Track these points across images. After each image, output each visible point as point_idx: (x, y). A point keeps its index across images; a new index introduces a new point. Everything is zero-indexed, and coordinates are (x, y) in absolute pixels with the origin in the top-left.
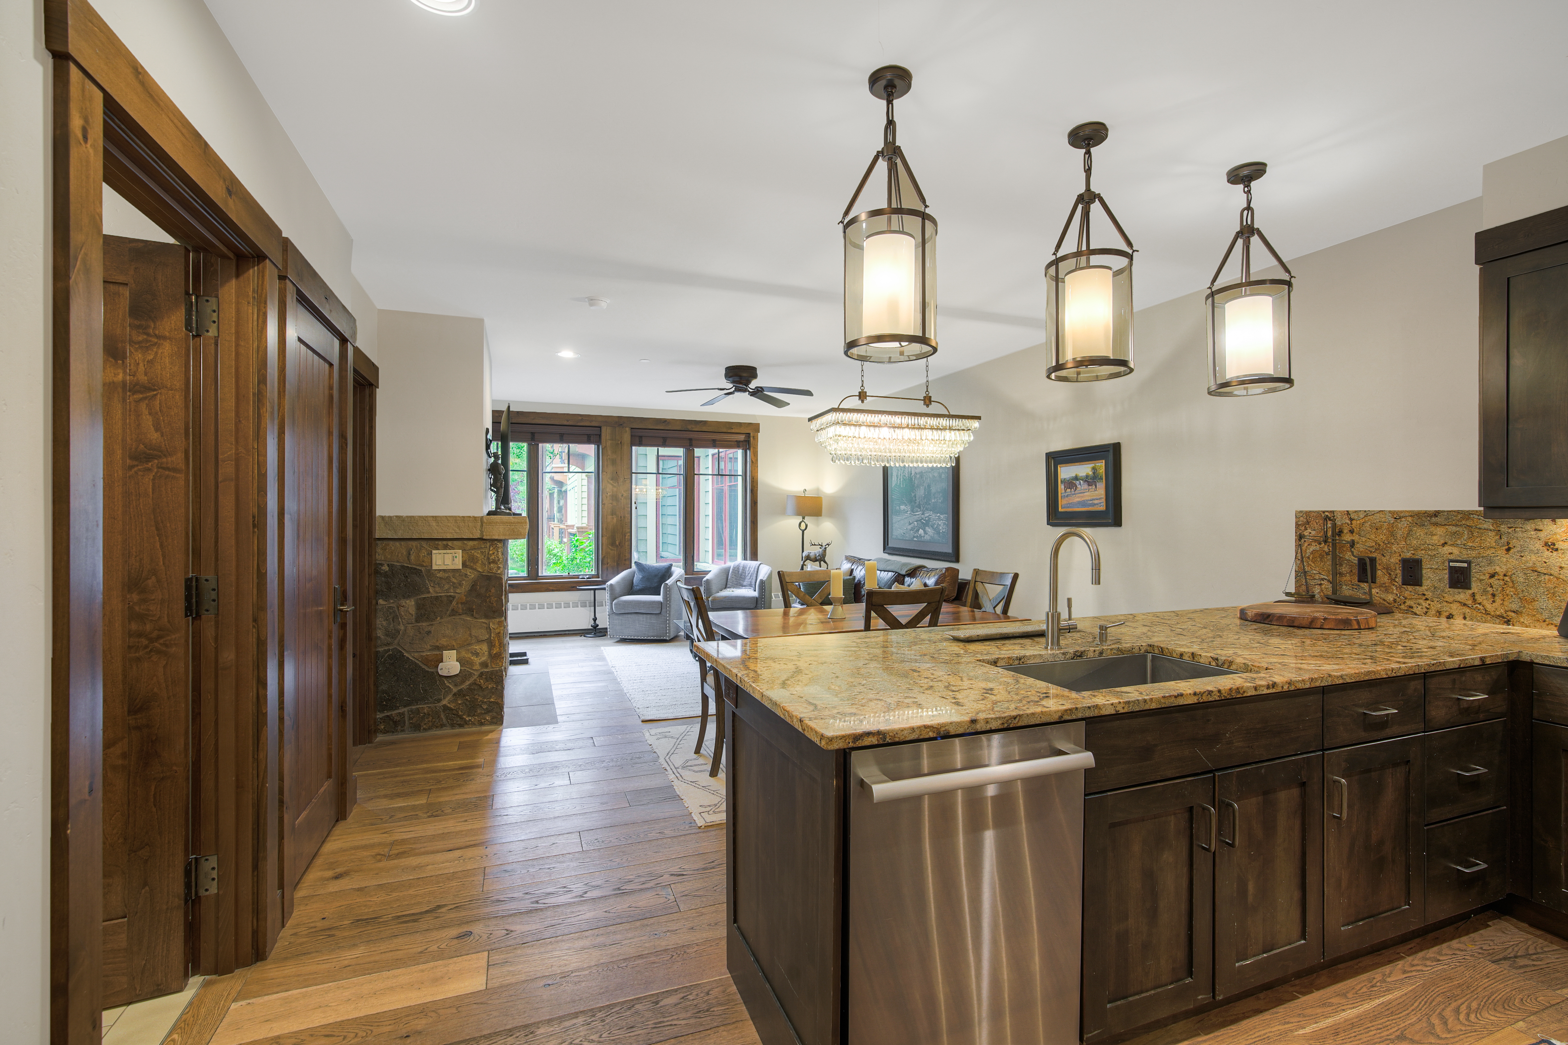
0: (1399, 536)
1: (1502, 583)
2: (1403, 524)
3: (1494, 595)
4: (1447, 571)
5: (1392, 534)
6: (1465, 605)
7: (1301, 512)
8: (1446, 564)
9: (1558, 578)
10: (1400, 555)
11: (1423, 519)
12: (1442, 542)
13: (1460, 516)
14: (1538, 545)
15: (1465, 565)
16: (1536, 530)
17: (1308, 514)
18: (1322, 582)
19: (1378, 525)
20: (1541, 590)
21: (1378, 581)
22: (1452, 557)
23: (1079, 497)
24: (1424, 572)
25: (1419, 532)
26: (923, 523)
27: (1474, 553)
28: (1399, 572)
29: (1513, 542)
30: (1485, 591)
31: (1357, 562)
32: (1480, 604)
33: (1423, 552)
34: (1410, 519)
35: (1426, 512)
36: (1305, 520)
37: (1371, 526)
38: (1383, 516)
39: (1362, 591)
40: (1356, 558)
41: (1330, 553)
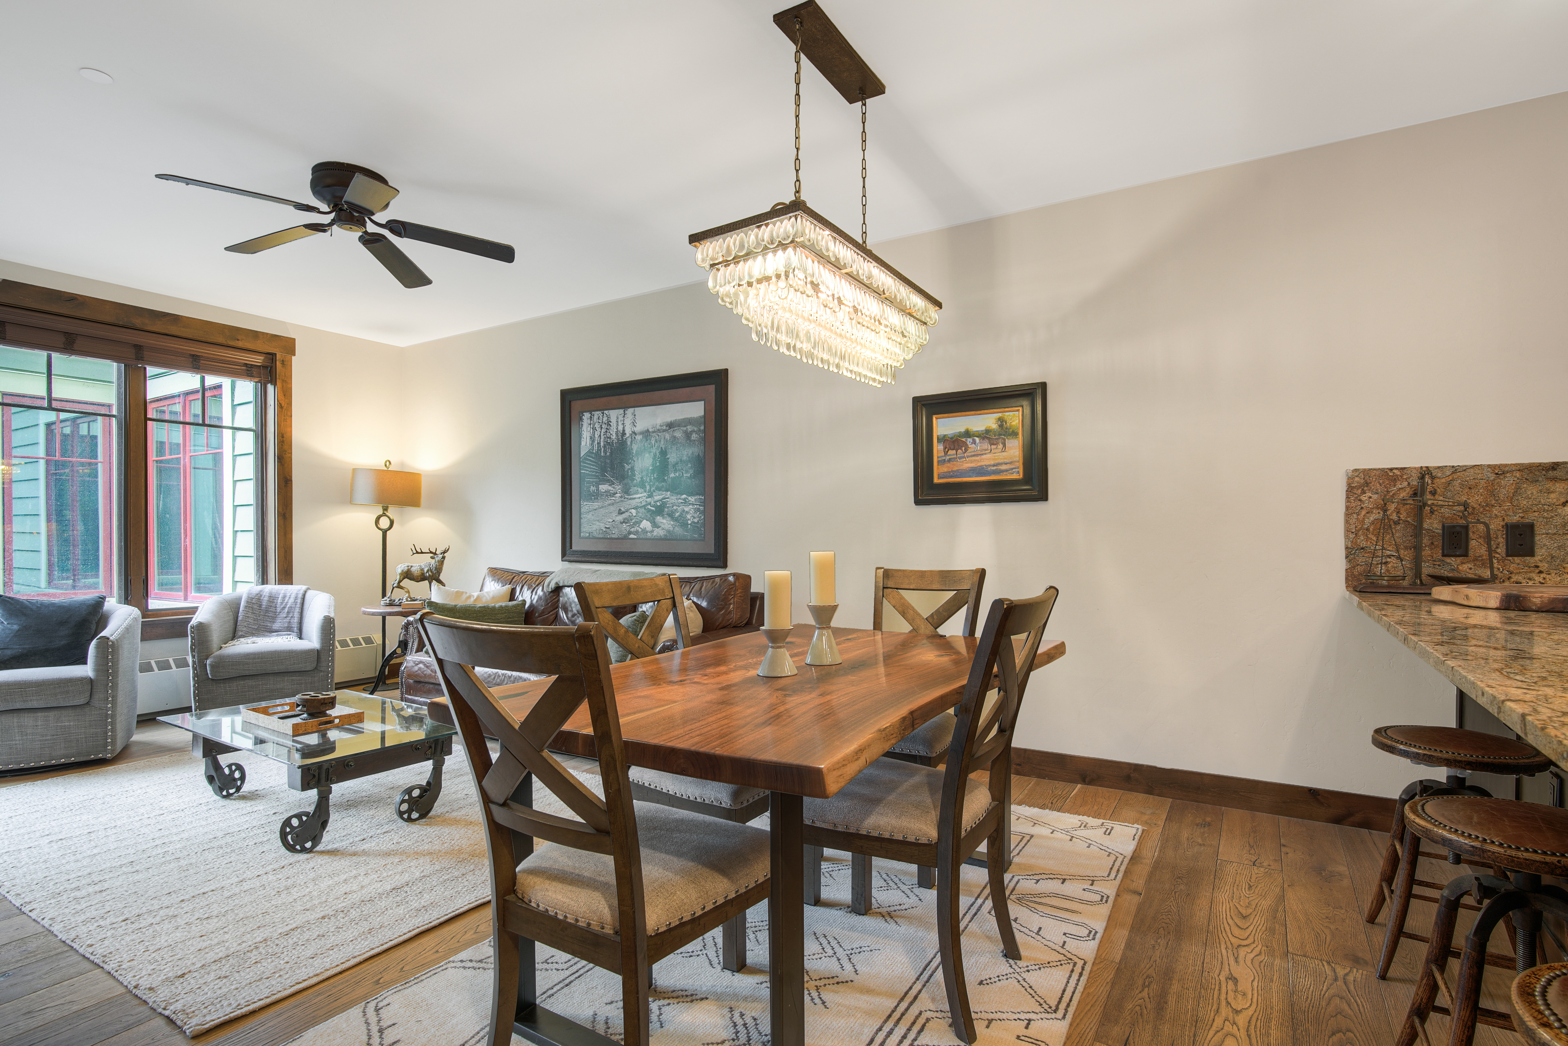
0: (1502, 496)
2: (1508, 481)
5: (1492, 493)
7: (1356, 470)
10: (1504, 520)
11: (1537, 473)
12: (1563, 500)
17: (1366, 472)
18: (1389, 560)
19: (1472, 483)
21: (1471, 553)
23: (972, 462)
24: (1537, 538)
25: (1532, 490)
26: (649, 510)
28: (1501, 540)
31: (1440, 531)
33: (1536, 514)
34: (1518, 474)
35: (1540, 465)
36: (1362, 481)
37: (1462, 485)
38: (1479, 471)
39: (1448, 568)
40: (1440, 527)
41: (1401, 522)
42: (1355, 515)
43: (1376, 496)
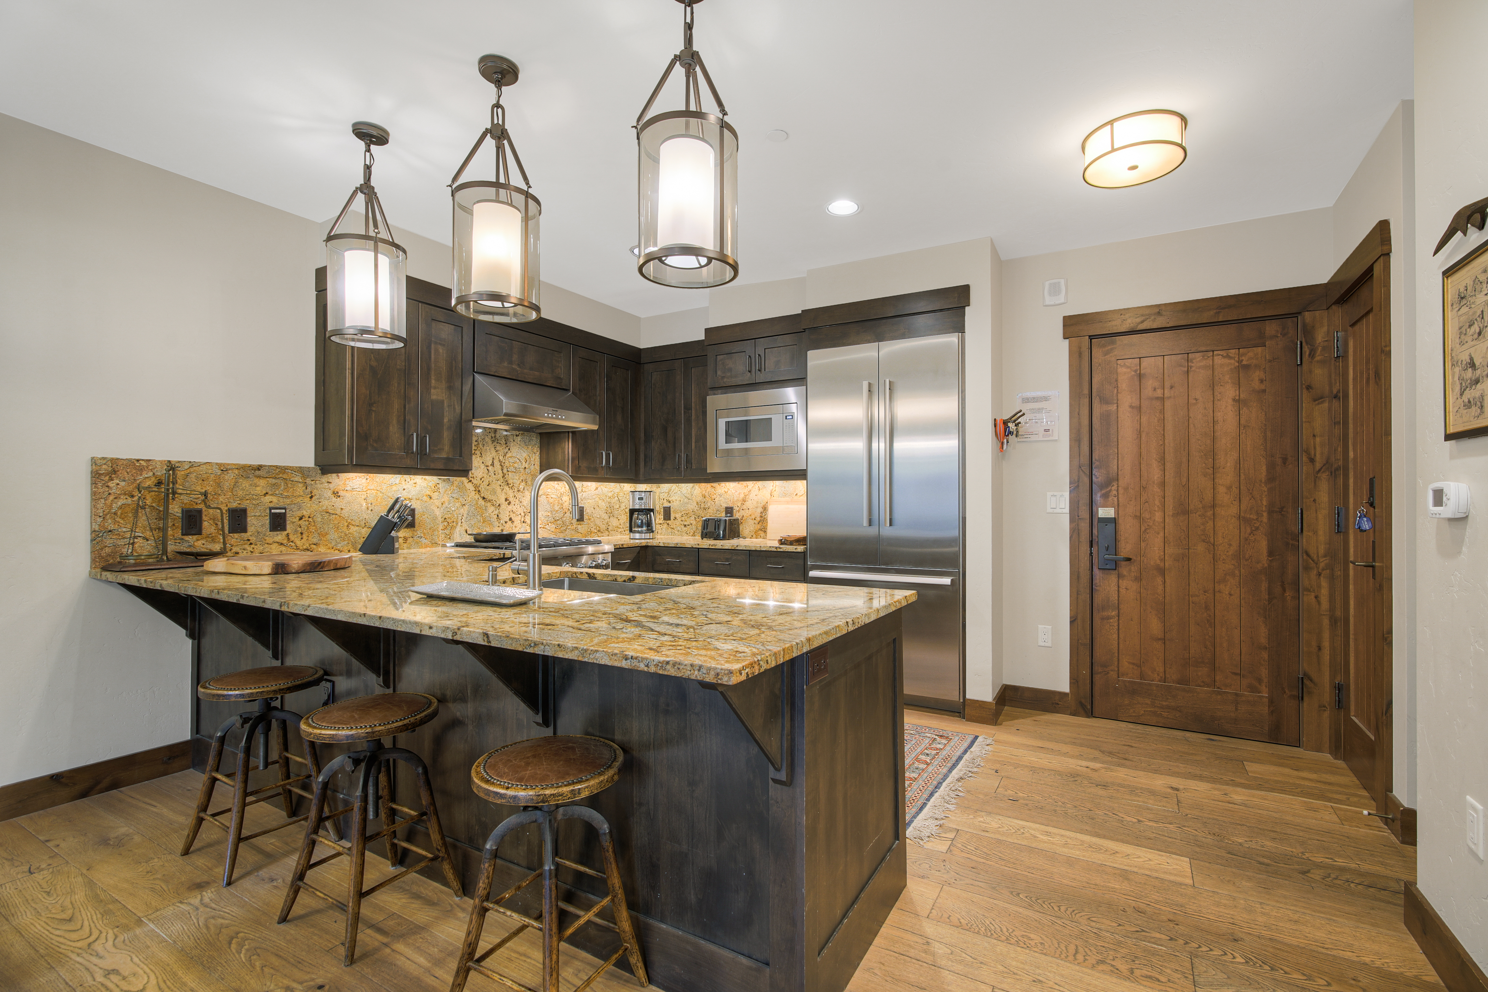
0: (225, 487)
1: (307, 523)
2: (230, 476)
3: (302, 534)
4: (268, 518)
5: (219, 485)
6: (282, 544)
7: (104, 458)
8: (268, 511)
9: (340, 516)
10: (227, 506)
11: (249, 472)
12: (264, 492)
13: (278, 470)
14: (329, 494)
15: (283, 511)
16: (328, 482)
17: (115, 461)
18: (136, 541)
19: (205, 476)
20: (331, 526)
21: (204, 532)
22: (272, 505)
24: (249, 519)
25: (245, 484)
27: (288, 501)
28: (226, 521)
29: (315, 492)
30: (296, 531)
31: (180, 515)
32: (292, 542)
33: (248, 501)
34: (236, 472)
35: (250, 466)
36: (110, 469)
37: (197, 478)
38: (209, 467)
39: (186, 545)
40: (180, 511)
41: (147, 507)
42: (102, 500)
43: (124, 483)
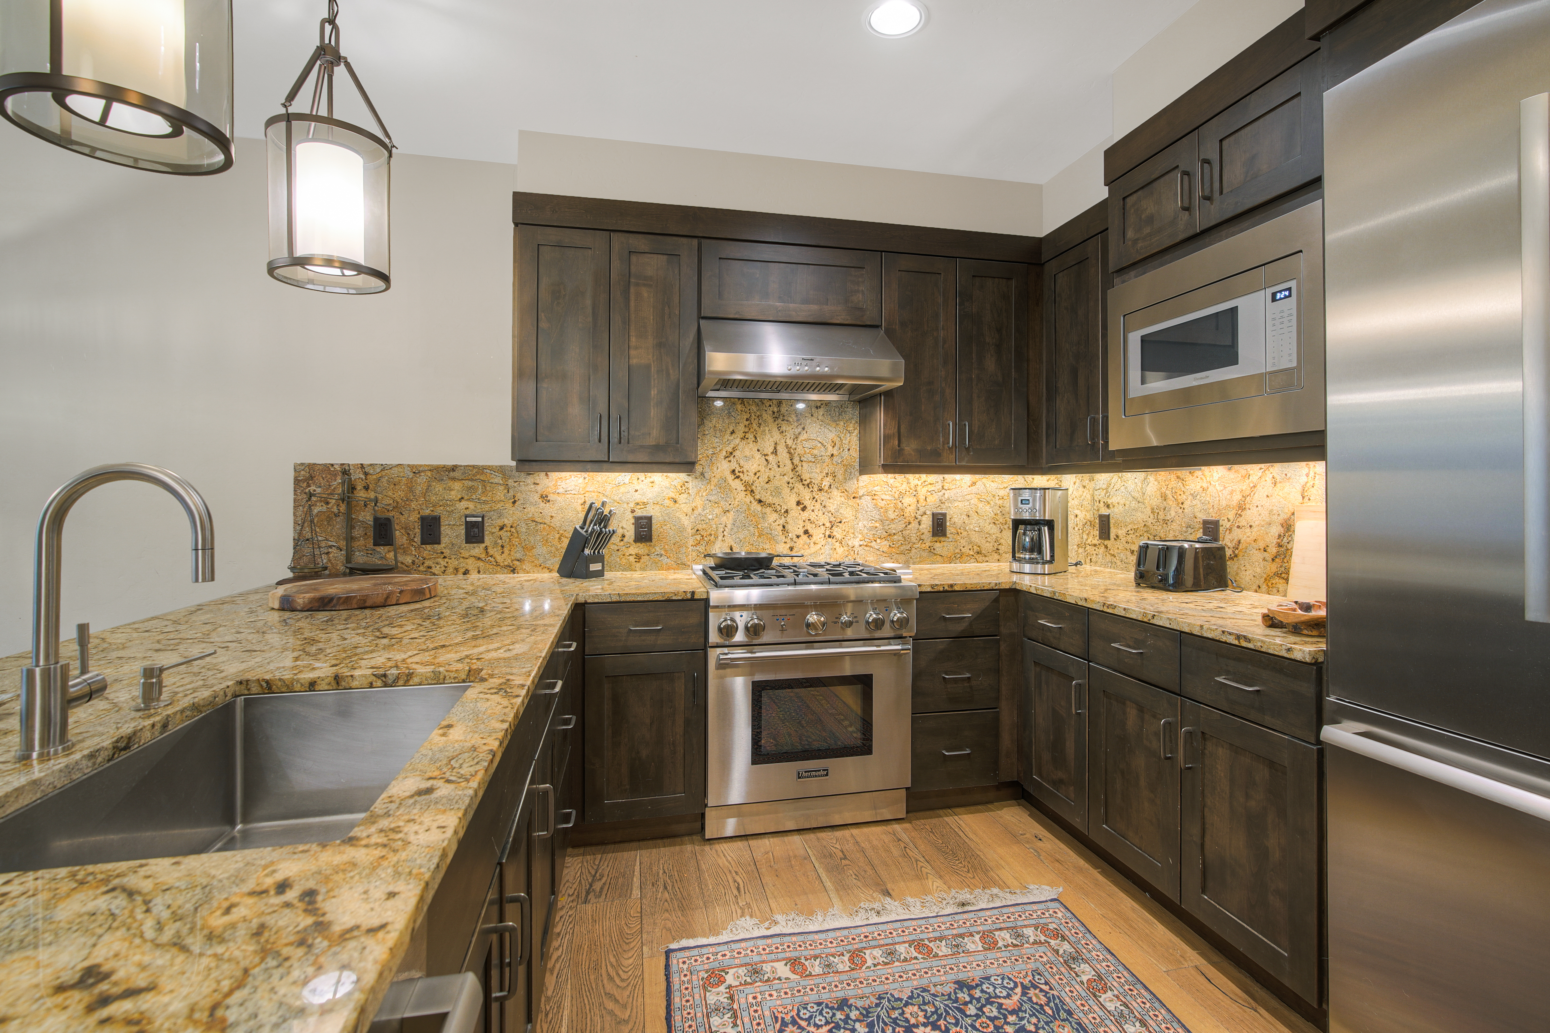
0: (418, 492)
1: (509, 534)
2: (422, 479)
3: (502, 547)
4: (464, 527)
5: (411, 490)
6: (479, 559)
7: (302, 464)
8: (463, 519)
9: (550, 526)
10: (419, 513)
11: (442, 473)
12: (460, 497)
13: (475, 471)
14: (536, 497)
15: (480, 519)
16: (534, 483)
17: (312, 466)
18: (330, 550)
19: (396, 480)
20: (538, 538)
21: (395, 542)
22: (468, 512)
24: (442, 529)
25: (438, 487)
27: (487, 507)
28: (418, 531)
29: (518, 496)
30: (496, 543)
31: (372, 523)
32: (491, 556)
33: (442, 508)
34: (429, 474)
35: (444, 466)
36: (308, 475)
37: (388, 482)
38: (401, 470)
39: (378, 556)
40: (372, 519)
41: (341, 514)
42: (301, 508)
43: (320, 489)
